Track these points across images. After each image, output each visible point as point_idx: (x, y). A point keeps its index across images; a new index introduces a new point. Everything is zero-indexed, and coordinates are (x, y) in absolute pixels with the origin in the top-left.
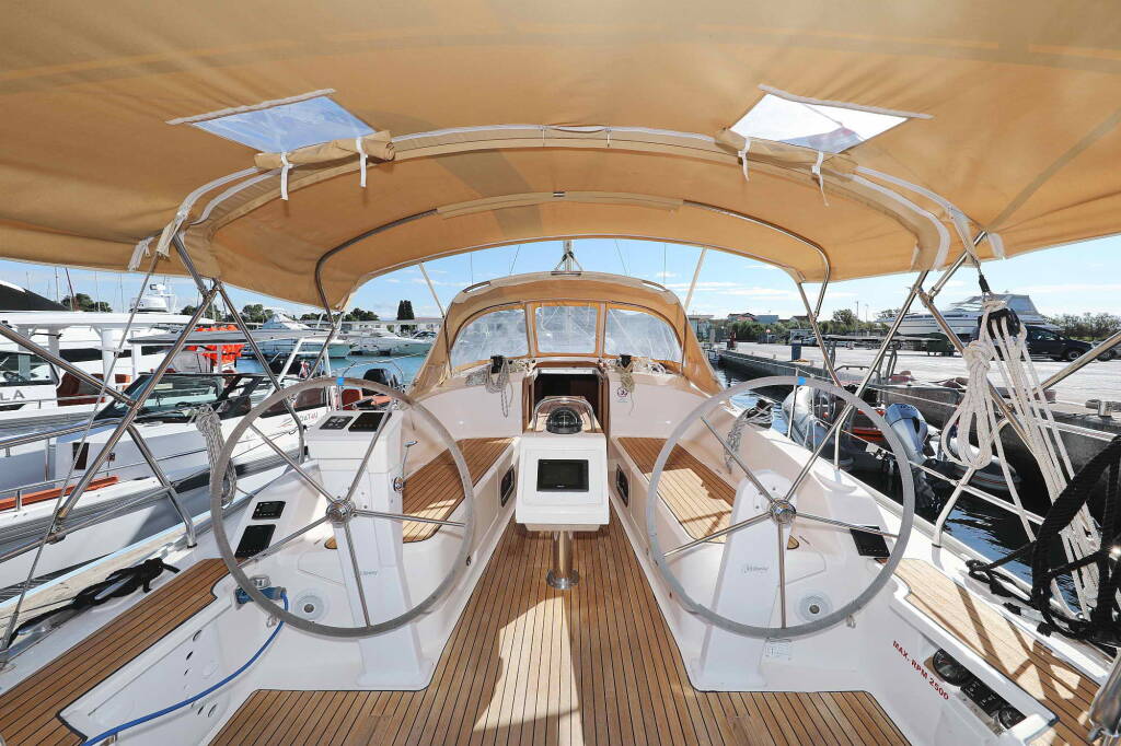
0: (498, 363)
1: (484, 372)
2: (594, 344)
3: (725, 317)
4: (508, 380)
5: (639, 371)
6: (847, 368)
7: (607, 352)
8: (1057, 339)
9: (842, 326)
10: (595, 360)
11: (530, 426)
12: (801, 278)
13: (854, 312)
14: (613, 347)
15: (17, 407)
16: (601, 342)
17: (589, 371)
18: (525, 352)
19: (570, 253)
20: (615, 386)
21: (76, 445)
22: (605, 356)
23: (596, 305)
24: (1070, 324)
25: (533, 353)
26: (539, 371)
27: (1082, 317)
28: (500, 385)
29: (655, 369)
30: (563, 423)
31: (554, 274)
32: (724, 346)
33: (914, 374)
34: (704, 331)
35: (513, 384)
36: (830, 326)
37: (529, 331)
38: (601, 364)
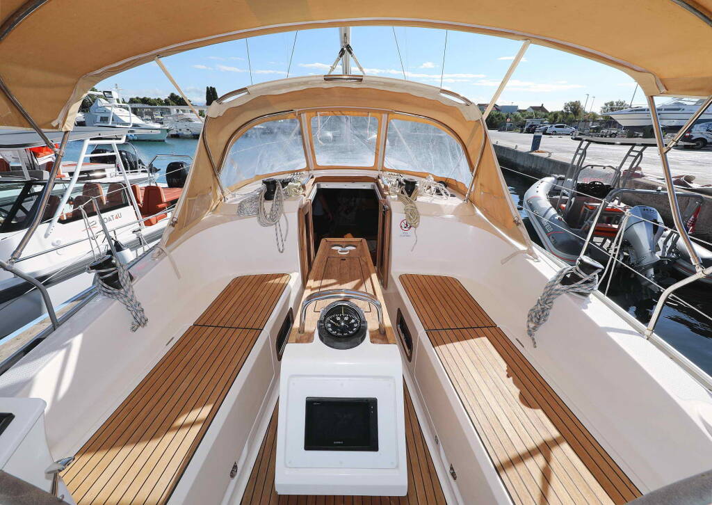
0: (271, 189)
1: (257, 198)
4: (282, 212)
5: (424, 198)
6: (592, 166)
9: (570, 116)
10: (373, 174)
13: (583, 104)
16: (381, 155)
19: (348, 47)
20: (397, 216)
22: (384, 170)
23: (378, 115)
25: (312, 167)
28: (273, 219)
29: (438, 192)
31: (328, 78)
36: (560, 116)
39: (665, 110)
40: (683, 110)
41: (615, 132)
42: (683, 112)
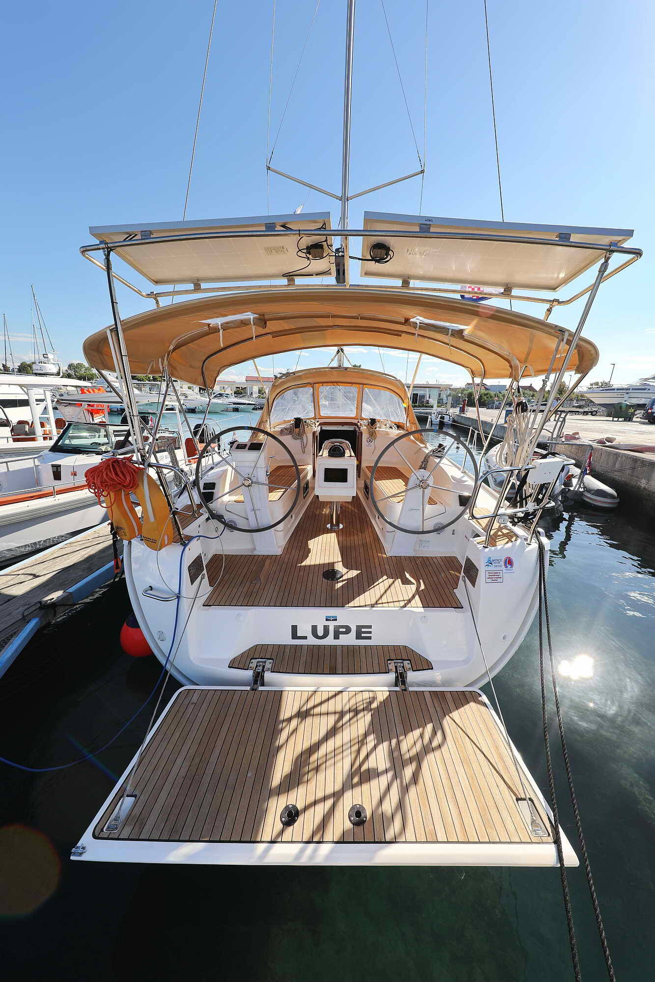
1: (290, 428)
2: (355, 411)
4: (304, 433)
5: (380, 429)
7: (363, 416)
10: (355, 421)
11: (320, 454)
12: (473, 374)
14: (368, 411)
16: (359, 408)
17: (351, 428)
18: (312, 415)
20: (365, 436)
21: (53, 466)
22: (362, 419)
23: (357, 385)
25: (317, 416)
26: (321, 428)
28: (300, 436)
29: (391, 427)
30: (336, 452)
33: (581, 434)
35: (307, 434)
37: (315, 401)
38: (359, 424)
39: (633, 389)
40: (649, 390)
41: (596, 409)
42: (649, 391)
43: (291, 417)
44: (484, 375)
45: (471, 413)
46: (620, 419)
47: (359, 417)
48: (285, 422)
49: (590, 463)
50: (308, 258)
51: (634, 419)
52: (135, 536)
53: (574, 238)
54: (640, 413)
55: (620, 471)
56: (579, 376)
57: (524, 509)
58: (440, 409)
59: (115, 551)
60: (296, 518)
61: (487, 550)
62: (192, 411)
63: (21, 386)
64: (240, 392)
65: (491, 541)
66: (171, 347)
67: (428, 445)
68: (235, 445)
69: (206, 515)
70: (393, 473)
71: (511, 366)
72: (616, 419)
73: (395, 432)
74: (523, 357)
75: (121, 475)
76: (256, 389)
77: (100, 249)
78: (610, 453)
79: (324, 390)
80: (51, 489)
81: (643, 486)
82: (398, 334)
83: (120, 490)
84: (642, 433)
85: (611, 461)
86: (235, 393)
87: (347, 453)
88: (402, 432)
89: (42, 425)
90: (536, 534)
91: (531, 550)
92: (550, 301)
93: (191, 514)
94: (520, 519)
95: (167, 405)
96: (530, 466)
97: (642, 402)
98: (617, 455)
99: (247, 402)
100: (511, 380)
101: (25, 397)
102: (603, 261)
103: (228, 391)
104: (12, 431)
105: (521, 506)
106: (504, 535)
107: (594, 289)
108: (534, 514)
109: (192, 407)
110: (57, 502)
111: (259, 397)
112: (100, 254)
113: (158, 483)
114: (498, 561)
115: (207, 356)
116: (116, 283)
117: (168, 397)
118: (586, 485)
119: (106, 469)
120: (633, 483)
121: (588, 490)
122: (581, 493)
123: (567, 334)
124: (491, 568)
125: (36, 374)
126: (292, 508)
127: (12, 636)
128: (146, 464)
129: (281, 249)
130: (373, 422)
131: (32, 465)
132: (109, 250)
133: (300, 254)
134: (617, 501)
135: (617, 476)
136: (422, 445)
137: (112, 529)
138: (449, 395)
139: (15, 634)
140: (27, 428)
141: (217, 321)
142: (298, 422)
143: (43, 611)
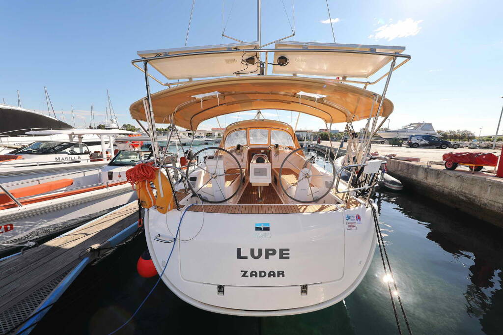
1: (235, 150)
2: (267, 141)
3: (318, 131)
4: (242, 152)
5: (281, 149)
7: (271, 144)
8: (439, 140)
10: (268, 146)
11: (252, 161)
12: (326, 122)
14: (273, 142)
15: (79, 162)
16: (269, 140)
18: (246, 144)
20: (273, 153)
21: (109, 173)
23: (268, 129)
24: (452, 134)
25: (248, 144)
27: (456, 131)
30: (260, 161)
32: (316, 142)
33: (379, 153)
34: (309, 136)
35: (244, 153)
37: (247, 137)
38: (270, 148)
39: (400, 131)
40: (408, 131)
41: (384, 141)
43: (235, 145)
44: (332, 122)
45: (324, 143)
46: (396, 146)
47: (269, 144)
48: (232, 147)
49: (386, 167)
50: (247, 65)
51: (403, 146)
52: (152, 206)
53: (377, 50)
54: (405, 142)
55: (402, 170)
56: (384, 118)
57: (362, 188)
58: (308, 142)
59: (140, 215)
60: (239, 195)
61: (346, 211)
62: (184, 145)
63: (97, 134)
64: (208, 135)
65: (347, 206)
66: (176, 110)
67: (306, 157)
68: (208, 157)
69: (191, 194)
70: (289, 172)
71: (346, 116)
72: (394, 146)
73: (289, 151)
74: (353, 110)
75: (146, 173)
76: (216, 134)
77: (141, 61)
78: (395, 162)
79: (252, 131)
80: (106, 185)
81: (414, 178)
82: (289, 102)
83: (145, 181)
84: (408, 152)
85: (396, 166)
86: (206, 136)
87: (266, 161)
88: (291, 151)
89: (107, 153)
90: (370, 202)
91: (369, 211)
92: (366, 83)
93: (185, 192)
94: (360, 194)
95: (171, 142)
96: (365, 164)
97: (405, 137)
98: (399, 163)
99: (212, 140)
100: (346, 123)
101: (99, 140)
102: (392, 61)
103: (203, 135)
104: (90, 156)
105: (360, 187)
106: (353, 203)
107: (389, 74)
108: (368, 191)
109: (184, 143)
110: (108, 191)
111: (218, 137)
112: (142, 64)
113: (167, 177)
114: (352, 217)
115: (193, 115)
116: (149, 79)
117: (172, 138)
118: (385, 178)
119: (138, 169)
120: (409, 177)
121: (387, 181)
122: (383, 183)
123: (377, 97)
124: (349, 221)
125: (106, 129)
126: (238, 190)
127: (71, 269)
128: (160, 166)
129: (234, 61)
130: (277, 146)
131: (98, 173)
132: (147, 61)
133: (243, 62)
134: (402, 186)
135: (400, 173)
136: (303, 157)
137: (139, 202)
138: (312, 135)
139: (73, 268)
140: (99, 155)
141: (200, 97)
142: (239, 147)
143: (92, 253)
